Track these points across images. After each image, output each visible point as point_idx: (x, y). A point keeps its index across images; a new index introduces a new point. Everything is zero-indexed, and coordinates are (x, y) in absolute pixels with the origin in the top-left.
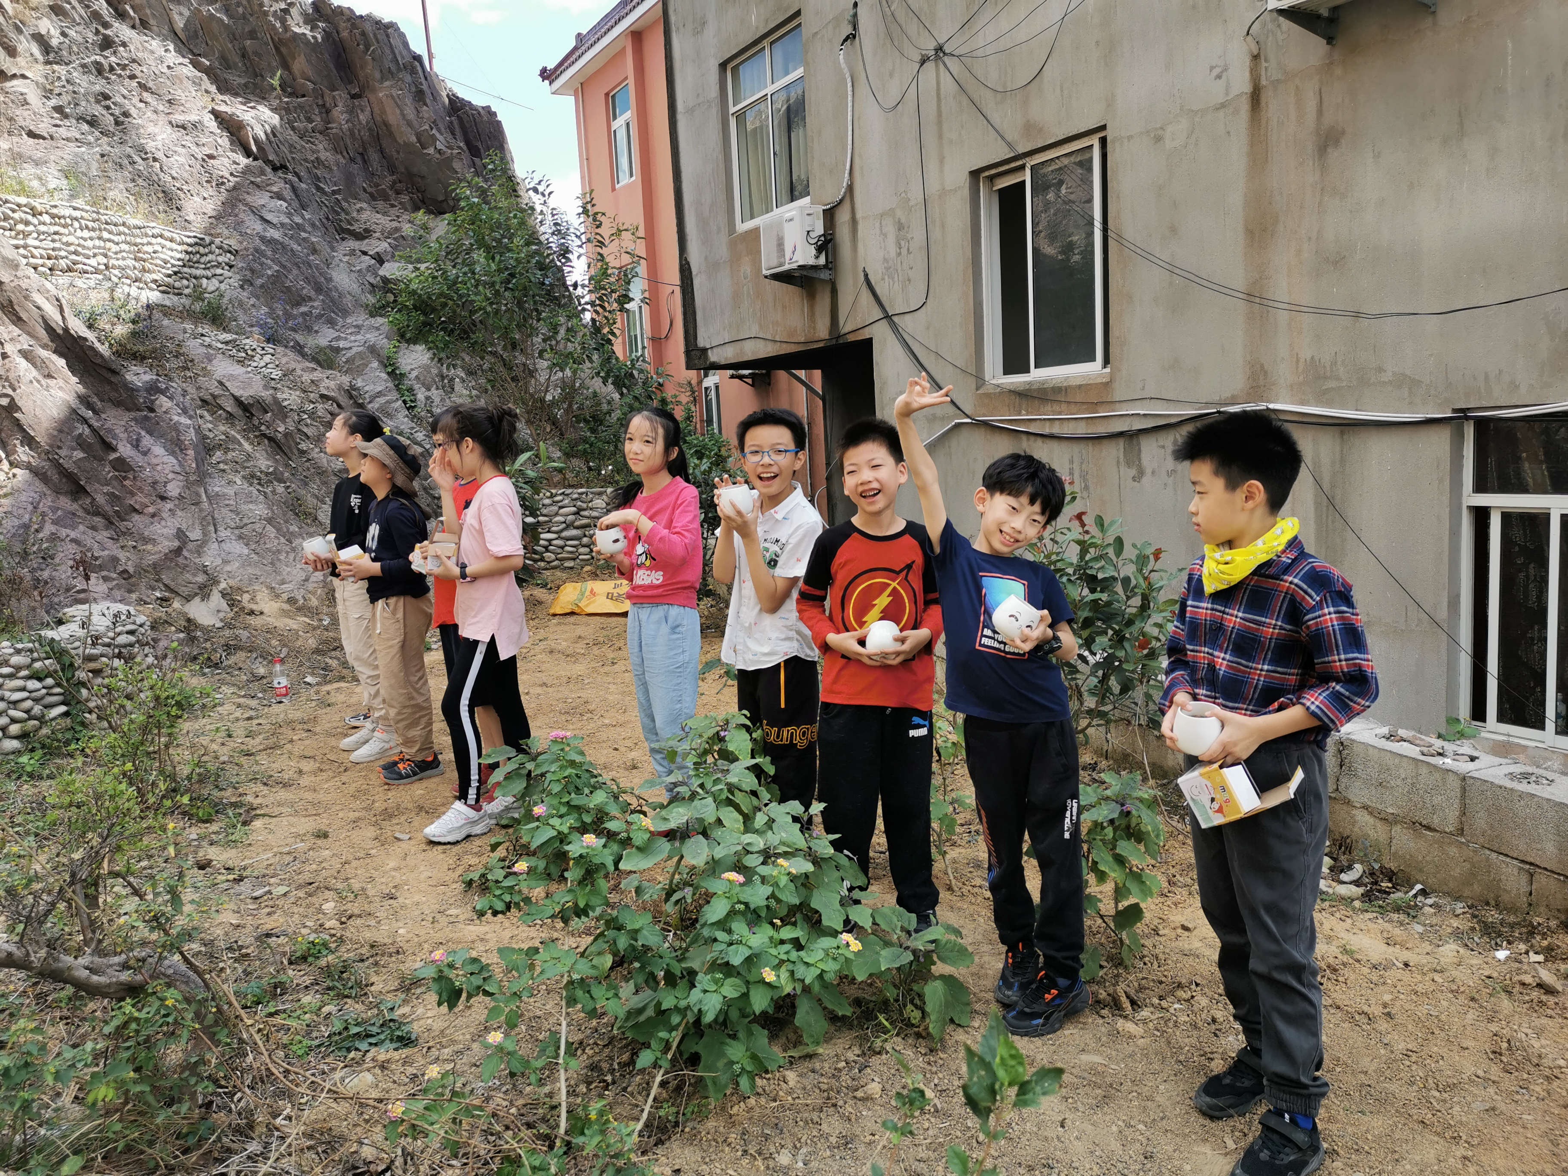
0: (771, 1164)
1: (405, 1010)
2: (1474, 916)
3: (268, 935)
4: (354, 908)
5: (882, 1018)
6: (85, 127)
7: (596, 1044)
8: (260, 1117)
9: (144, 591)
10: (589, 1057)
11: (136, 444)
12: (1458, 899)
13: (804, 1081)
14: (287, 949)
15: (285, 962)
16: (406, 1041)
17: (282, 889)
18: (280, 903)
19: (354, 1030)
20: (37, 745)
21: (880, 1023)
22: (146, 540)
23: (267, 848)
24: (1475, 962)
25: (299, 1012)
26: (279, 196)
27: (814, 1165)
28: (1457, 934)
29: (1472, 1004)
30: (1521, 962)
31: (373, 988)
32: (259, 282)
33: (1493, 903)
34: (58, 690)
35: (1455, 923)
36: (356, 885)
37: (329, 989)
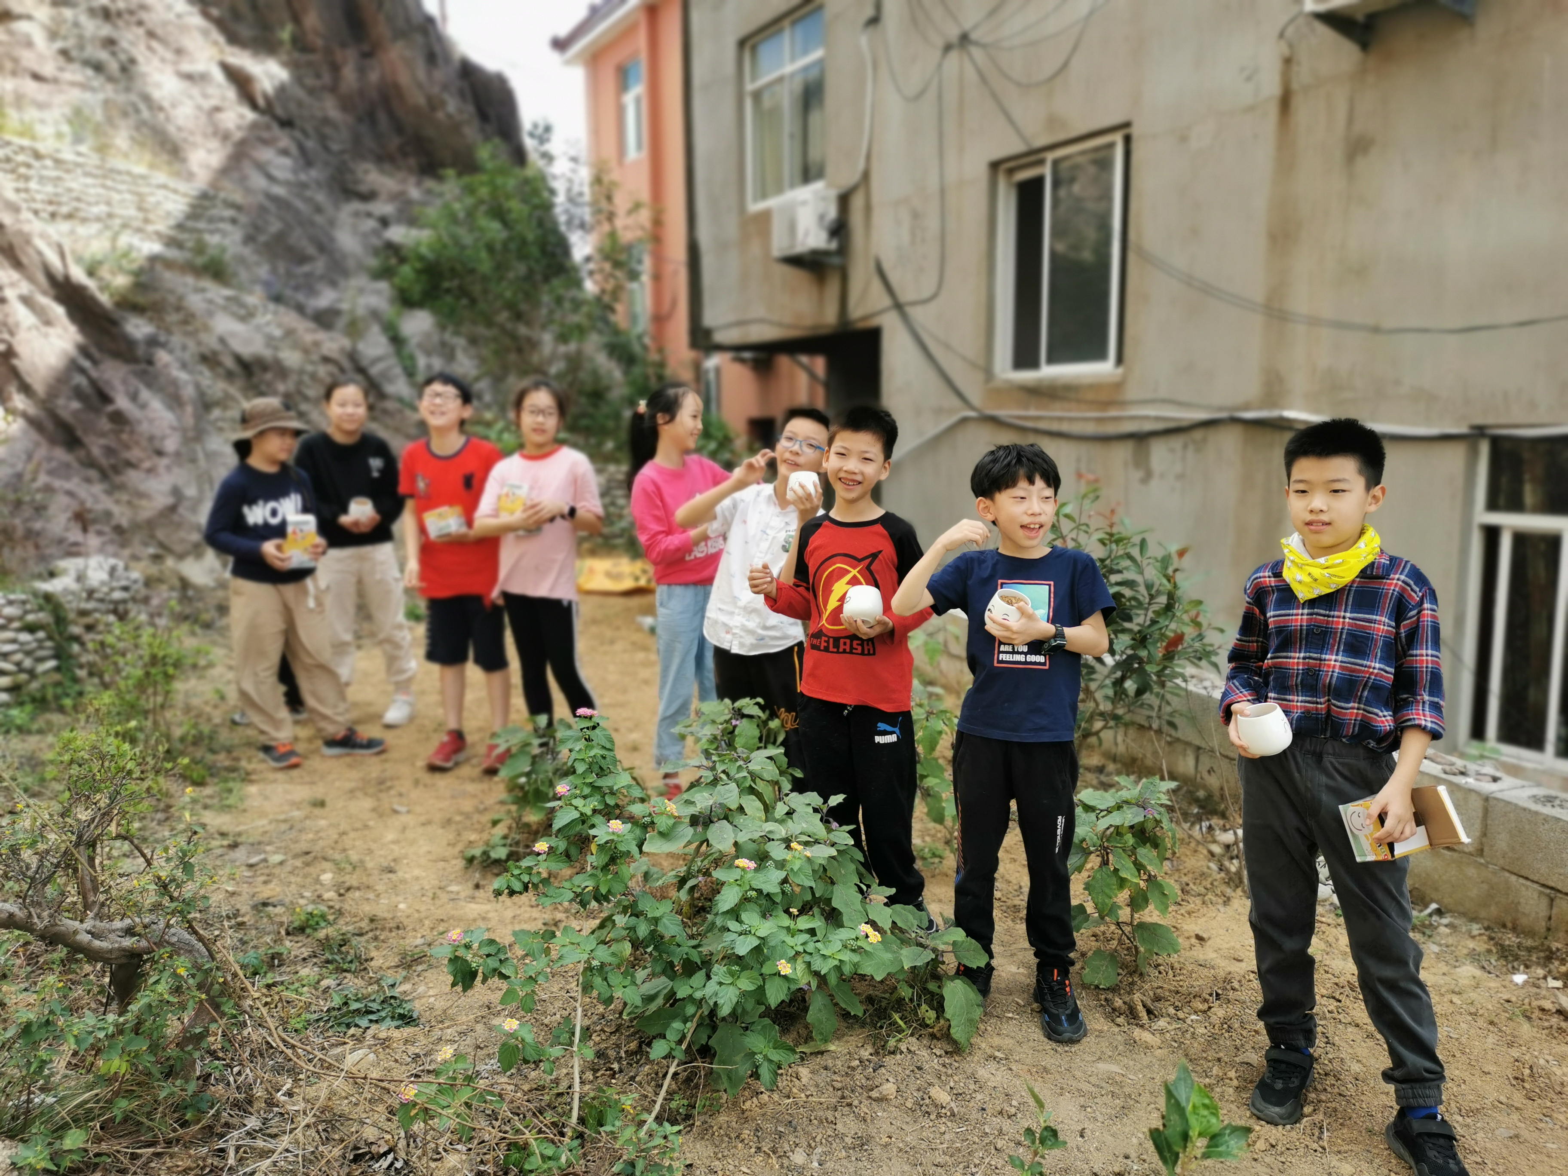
0: (786, 1162)
1: (406, 987)
2: (1491, 938)
3: (265, 904)
4: (352, 880)
5: (896, 1017)
6: (90, 72)
7: (602, 1030)
8: (259, 1092)
9: (137, 547)
10: (596, 1044)
11: (134, 397)
12: (1474, 919)
13: (816, 1078)
14: (285, 919)
15: (283, 932)
16: (407, 1019)
17: (277, 858)
18: (277, 871)
19: (354, 1006)
20: (26, 698)
21: (896, 1023)
22: (141, 495)
23: (263, 814)
24: (1492, 985)
25: (297, 985)
26: (285, 152)
27: (830, 1165)
28: (1474, 956)
29: (1491, 1028)
30: (1539, 987)
31: (372, 963)
32: (262, 238)
33: (1509, 925)
34: (49, 644)
35: (1471, 944)
36: (354, 856)
37: (328, 962)
